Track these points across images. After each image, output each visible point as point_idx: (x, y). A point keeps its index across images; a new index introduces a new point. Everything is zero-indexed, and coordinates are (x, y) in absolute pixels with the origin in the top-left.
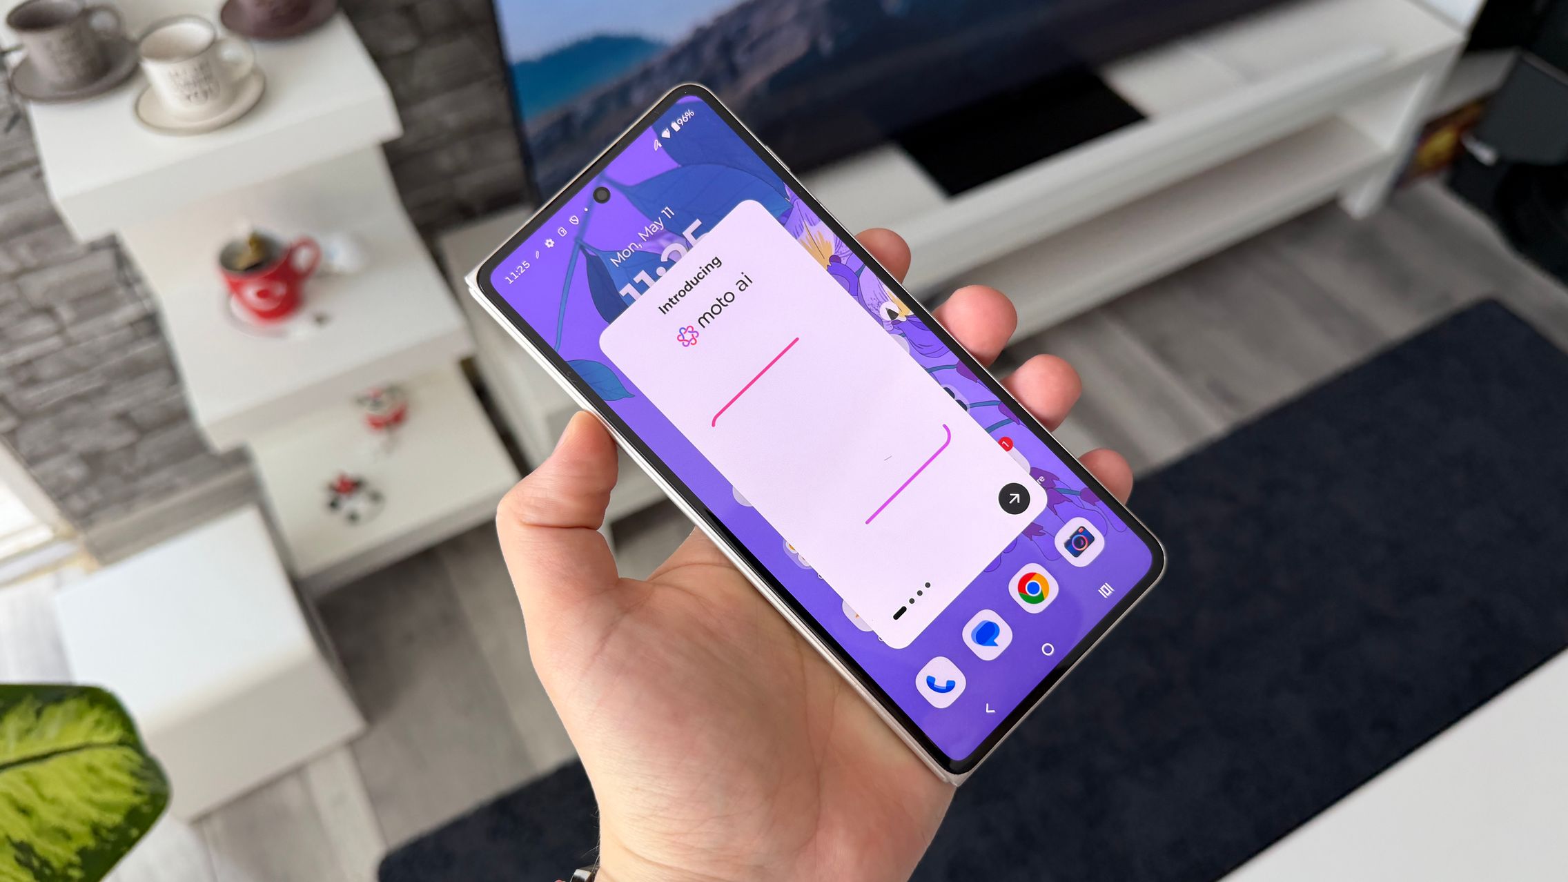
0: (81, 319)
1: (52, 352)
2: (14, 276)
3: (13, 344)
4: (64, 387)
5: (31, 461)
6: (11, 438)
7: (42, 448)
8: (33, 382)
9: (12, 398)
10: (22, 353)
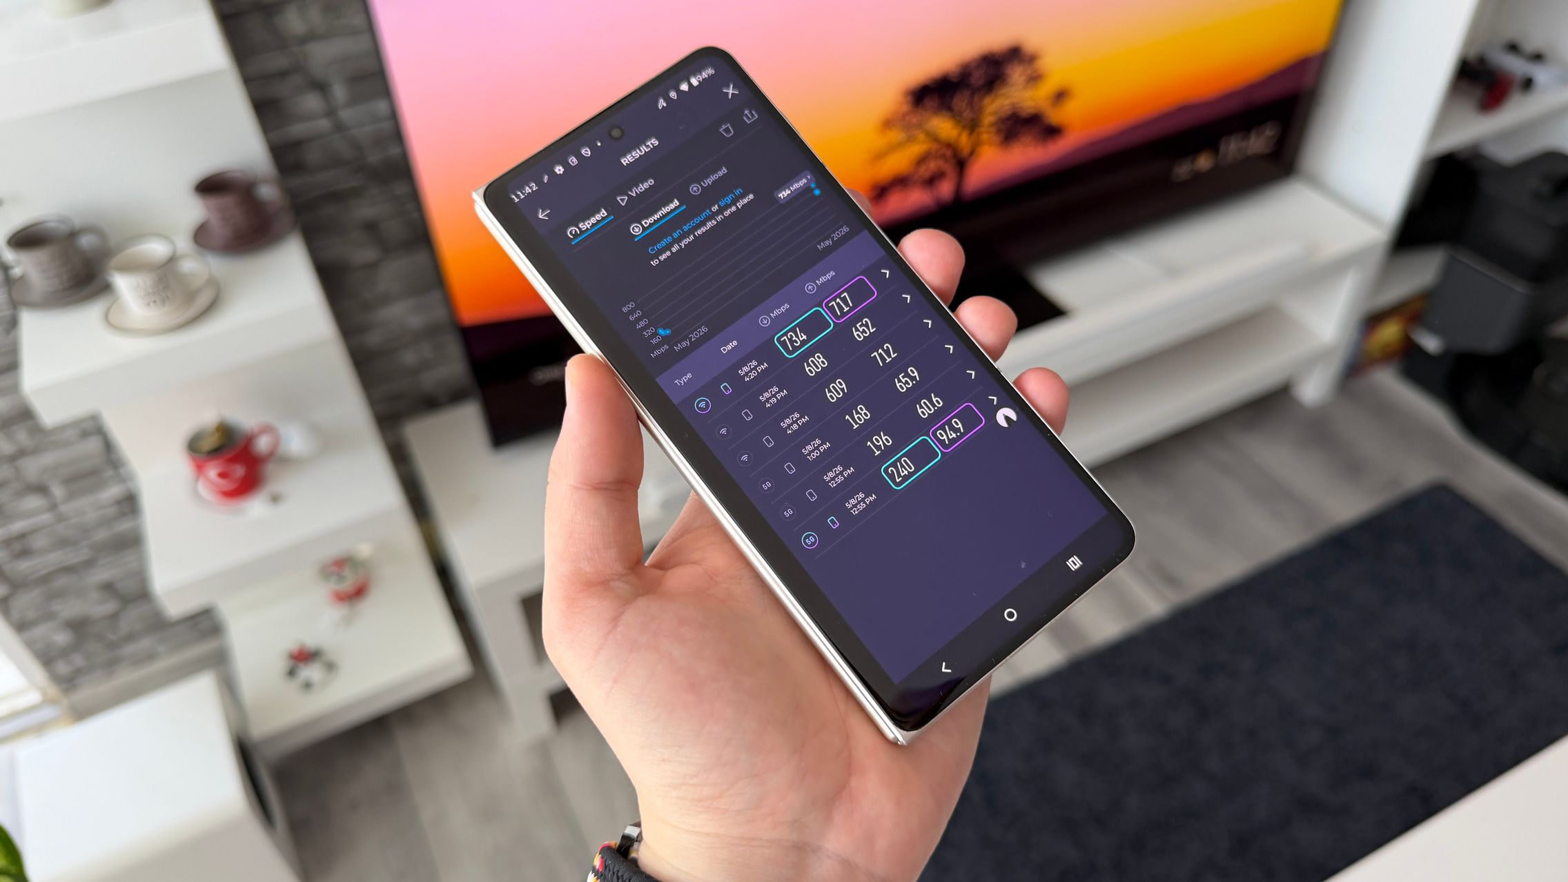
0: (71, 497)
1: (44, 527)
2: (13, 458)
3: (9, 519)
4: (55, 558)
5: (21, 627)
7: (31, 615)
8: (25, 553)
9: (7, 568)
10: (17, 527)
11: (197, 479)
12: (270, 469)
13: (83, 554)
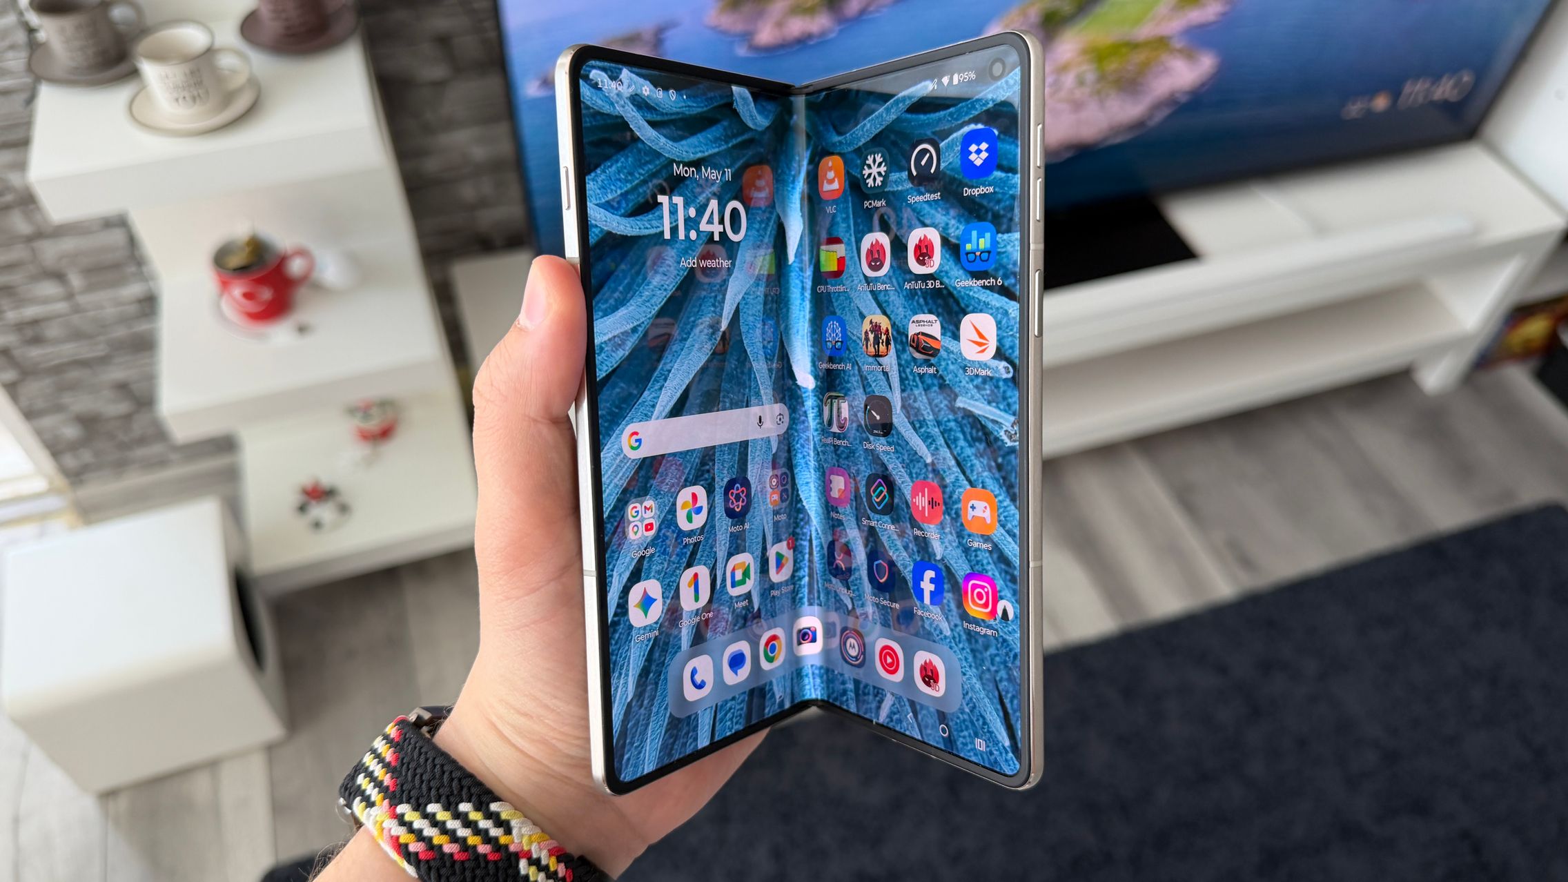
0: (90, 288)
1: (59, 316)
2: (30, 239)
3: (21, 302)
4: (69, 350)
5: (29, 415)
6: (12, 389)
7: (40, 404)
8: (37, 340)
9: (17, 353)
10: (30, 312)
11: (221, 295)
12: (301, 293)
13: (100, 350)
